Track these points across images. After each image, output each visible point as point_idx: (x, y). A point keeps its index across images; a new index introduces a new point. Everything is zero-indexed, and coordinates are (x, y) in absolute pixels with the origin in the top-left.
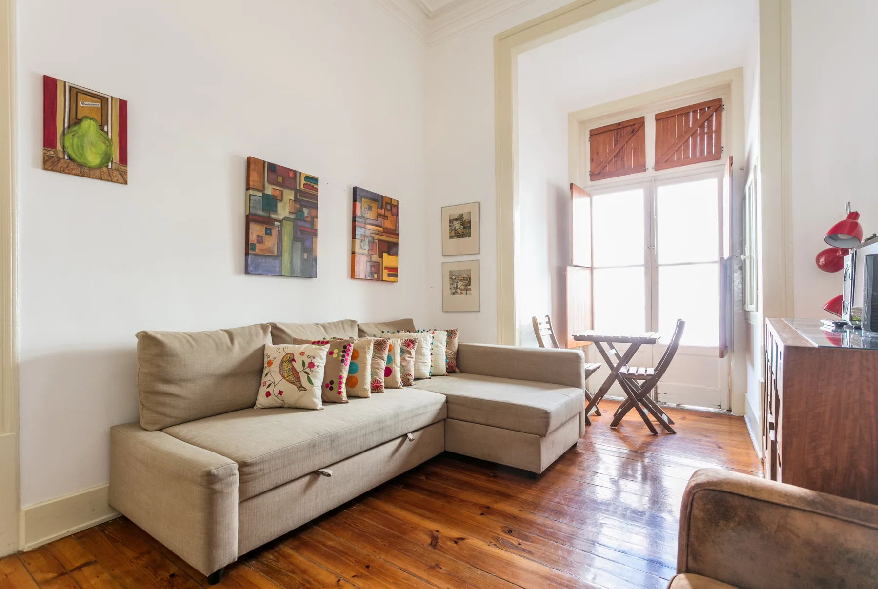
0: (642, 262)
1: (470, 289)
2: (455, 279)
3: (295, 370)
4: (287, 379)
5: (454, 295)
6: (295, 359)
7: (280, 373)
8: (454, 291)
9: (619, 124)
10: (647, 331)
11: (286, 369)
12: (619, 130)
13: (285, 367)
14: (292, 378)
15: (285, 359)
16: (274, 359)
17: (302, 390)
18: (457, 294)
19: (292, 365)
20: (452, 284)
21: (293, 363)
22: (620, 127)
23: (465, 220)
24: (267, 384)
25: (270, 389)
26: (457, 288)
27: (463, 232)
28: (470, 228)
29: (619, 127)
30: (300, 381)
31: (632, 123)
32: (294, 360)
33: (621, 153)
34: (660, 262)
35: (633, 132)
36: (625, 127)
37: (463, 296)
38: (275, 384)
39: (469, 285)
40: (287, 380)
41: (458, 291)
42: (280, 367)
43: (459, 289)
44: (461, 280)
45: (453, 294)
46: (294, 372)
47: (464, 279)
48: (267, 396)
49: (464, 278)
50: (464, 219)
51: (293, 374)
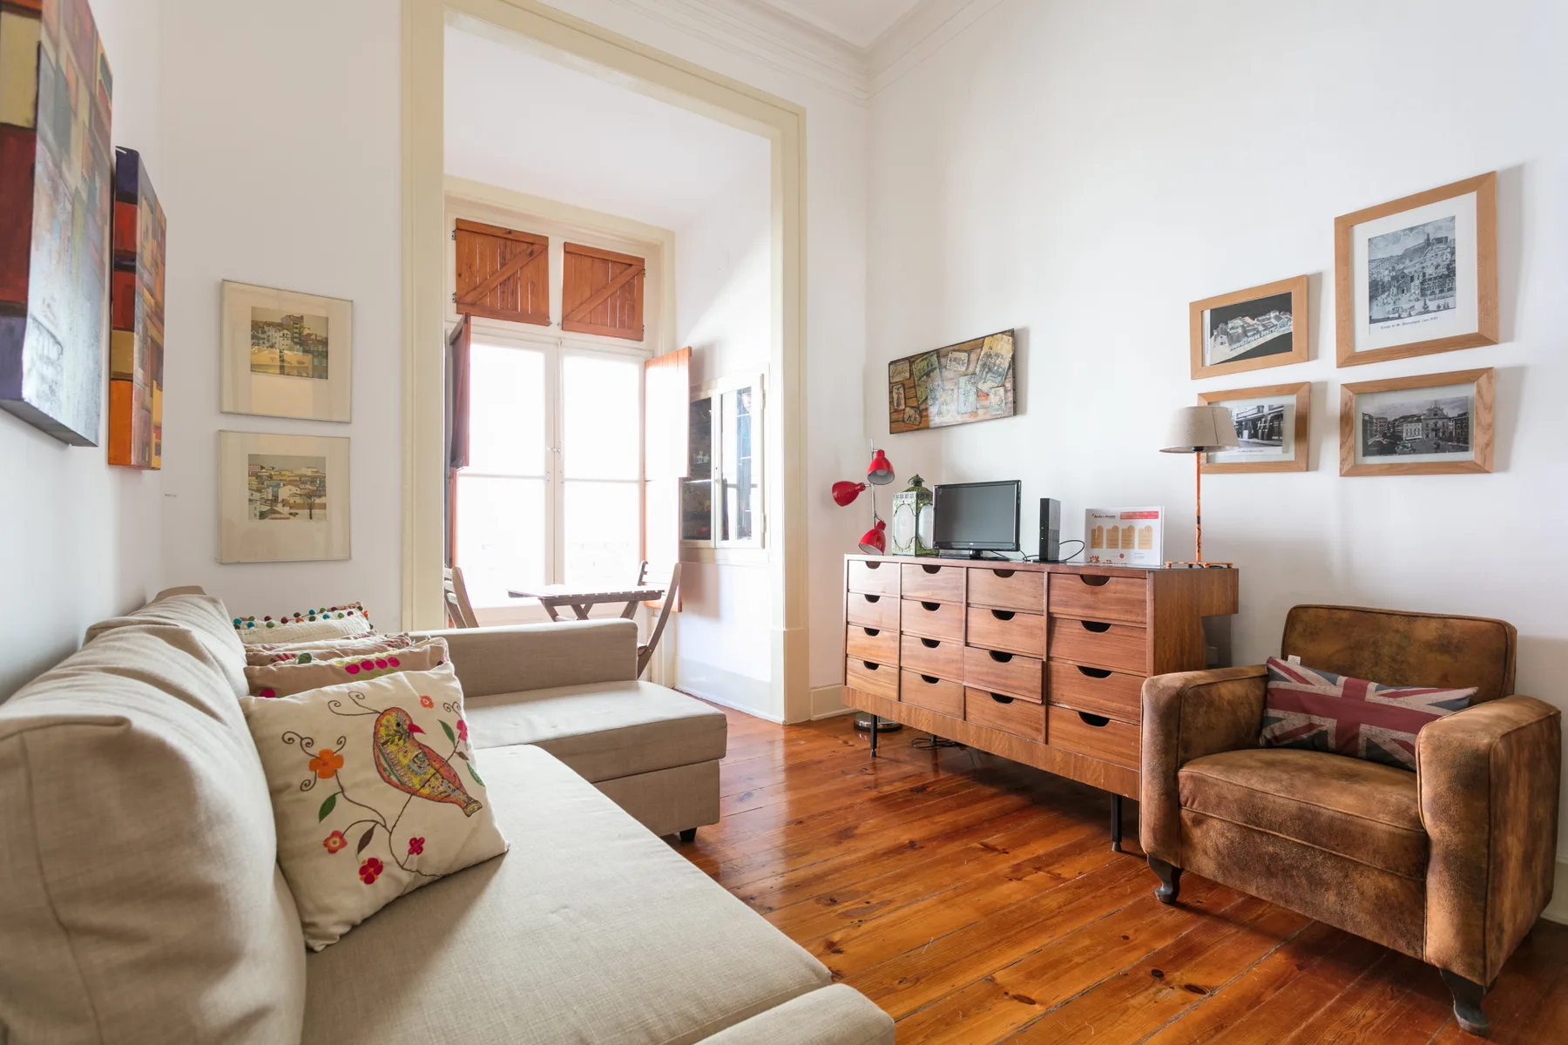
0: (541, 471)
1: (323, 506)
2: (270, 477)
3: (438, 758)
4: (426, 791)
5: (266, 520)
6: (415, 723)
7: (390, 782)
8: (265, 508)
9: (510, 232)
10: (547, 583)
11: (405, 762)
12: (509, 243)
13: (400, 756)
14: (439, 785)
15: (383, 731)
16: (341, 741)
17: (474, 811)
18: (273, 516)
19: (420, 746)
20: (259, 490)
21: (417, 735)
22: (510, 236)
23: (309, 335)
24: (353, 839)
25: (375, 850)
26: (275, 499)
27: (300, 363)
28: (327, 357)
29: (508, 238)
30: (461, 785)
31: (531, 240)
32: (414, 728)
33: (511, 281)
34: (568, 474)
35: (531, 253)
36: (519, 241)
37: (300, 524)
38: (389, 826)
39: (320, 496)
40: (427, 797)
41: (279, 507)
42: (378, 765)
43: (285, 503)
44: (291, 483)
45: (263, 515)
46: (437, 766)
47: (300, 481)
48: (369, 880)
49: (301, 476)
50: (306, 332)
51: (437, 771)
